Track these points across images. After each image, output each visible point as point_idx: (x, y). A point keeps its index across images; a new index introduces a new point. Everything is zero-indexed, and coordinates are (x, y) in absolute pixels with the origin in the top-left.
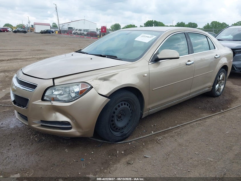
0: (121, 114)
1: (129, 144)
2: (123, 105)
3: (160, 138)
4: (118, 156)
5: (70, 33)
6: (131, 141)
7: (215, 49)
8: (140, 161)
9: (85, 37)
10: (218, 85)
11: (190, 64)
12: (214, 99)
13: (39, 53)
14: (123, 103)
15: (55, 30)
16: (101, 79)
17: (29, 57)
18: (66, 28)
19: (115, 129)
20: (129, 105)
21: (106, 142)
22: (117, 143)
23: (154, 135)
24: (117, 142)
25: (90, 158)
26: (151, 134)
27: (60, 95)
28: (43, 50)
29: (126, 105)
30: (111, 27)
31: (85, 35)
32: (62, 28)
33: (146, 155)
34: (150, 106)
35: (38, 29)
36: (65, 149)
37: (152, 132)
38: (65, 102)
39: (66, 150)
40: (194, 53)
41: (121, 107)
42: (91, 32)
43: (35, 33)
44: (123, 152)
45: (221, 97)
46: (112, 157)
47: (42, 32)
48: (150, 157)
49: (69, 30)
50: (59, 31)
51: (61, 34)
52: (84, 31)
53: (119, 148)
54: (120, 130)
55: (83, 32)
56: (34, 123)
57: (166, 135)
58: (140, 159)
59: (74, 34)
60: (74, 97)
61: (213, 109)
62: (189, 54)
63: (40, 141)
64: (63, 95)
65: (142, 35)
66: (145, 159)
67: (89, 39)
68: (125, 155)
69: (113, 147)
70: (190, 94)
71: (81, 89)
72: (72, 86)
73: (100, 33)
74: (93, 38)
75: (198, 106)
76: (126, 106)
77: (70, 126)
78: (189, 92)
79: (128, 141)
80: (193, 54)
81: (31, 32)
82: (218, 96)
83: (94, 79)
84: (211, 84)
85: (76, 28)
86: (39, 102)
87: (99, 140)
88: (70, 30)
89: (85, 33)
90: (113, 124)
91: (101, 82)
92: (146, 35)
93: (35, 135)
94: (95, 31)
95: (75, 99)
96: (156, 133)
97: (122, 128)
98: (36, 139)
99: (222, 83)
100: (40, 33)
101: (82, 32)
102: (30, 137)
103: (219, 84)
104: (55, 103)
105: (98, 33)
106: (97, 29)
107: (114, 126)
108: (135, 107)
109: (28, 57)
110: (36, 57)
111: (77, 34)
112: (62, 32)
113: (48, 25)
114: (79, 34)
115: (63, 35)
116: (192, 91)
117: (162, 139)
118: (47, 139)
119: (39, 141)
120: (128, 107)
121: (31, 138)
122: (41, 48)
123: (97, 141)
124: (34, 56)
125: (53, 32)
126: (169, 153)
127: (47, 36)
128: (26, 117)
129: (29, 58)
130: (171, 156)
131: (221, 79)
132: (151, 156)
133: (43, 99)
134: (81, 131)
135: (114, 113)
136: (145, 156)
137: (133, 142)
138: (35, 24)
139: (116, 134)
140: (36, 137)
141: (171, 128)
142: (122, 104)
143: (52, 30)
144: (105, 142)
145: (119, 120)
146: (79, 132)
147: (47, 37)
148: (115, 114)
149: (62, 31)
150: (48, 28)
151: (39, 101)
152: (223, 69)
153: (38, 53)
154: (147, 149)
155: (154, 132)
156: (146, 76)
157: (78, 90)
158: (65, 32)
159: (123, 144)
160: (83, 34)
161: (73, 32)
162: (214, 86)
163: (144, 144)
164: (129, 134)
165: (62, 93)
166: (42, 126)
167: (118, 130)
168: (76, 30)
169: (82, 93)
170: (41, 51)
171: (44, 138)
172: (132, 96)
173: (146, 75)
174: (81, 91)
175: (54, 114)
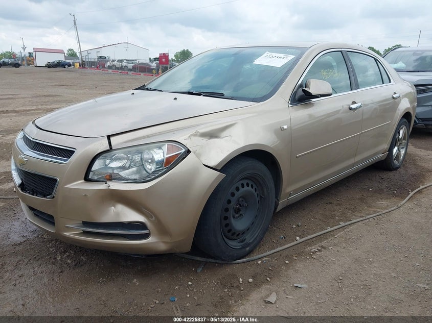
0: (240, 205)
1: (259, 262)
2: (245, 186)
3: (314, 248)
4: (242, 288)
5: (101, 67)
6: (262, 256)
7: (390, 82)
8: (287, 295)
9: (130, 73)
10: (396, 148)
11: (356, 109)
12: (391, 174)
13: (48, 102)
14: (245, 182)
15: (72, 61)
16: (204, 135)
17: (30, 108)
18: (93, 57)
19: (230, 234)
20: (255, 186)
21: (213, 261)
22: (234, 262)
23: (302, 243)
24: (235, 260)
25: (188, 296)
26: (296, 242)
27: (123, 168)
28: (56, 96)
29: (250, 186)
30: (175, 56)
31: (130, 70)
32: (87, 57)
33: (297, 283)
34: (290, 189)
35: (42, 60)
36: (133, 279)
37: (298, 238)
38: (136, 181)
39: (135, 280)
40: (359, 88)
41: (242, 190)
42: (140, 64)
43: (36, 66)
44: (251, 280)
45: (402, 170)
46: (231, 291)
47: (49, 66)
48: (307, 286)
49: (100, 61)
50: (81, 62)
51: (84, 68)
52: (128, 63)
53: (241, 271)
54: (238, 237)
55: (126, 64)
56: (69, 229)
57: (324, 243)
58: (288, 293)
59: (110, 67)
60: (154, 172)
61: (395, 192)
62: (351, 90)
63: (78, 264)
64: (129, 168)
65: (265, 54)
66: (298, 291)
67: (138, 77)
68: (256, 285)
69: (228, 270)
70: (353, 165)
71: (167, 155)
72: (149, 149)
73: (157, 66)
74: (144, 75)
75: (366, 187)
76: (250, 188)
77: (146, 232)
78: (352, 161)
79: (255, 258)
80: (359, 90)
81: (28, 65)
82: (397, 168)
83: (192, 135)
84: (386, 146)
85: (112, 58)
86: (80, 185)
87: (198, 259)
88: (102, 61)
89: (130, 66)
90: (227, 225)
91: (204, 141)
92: (274, 54)
93: (65, 252)
94: (148, 62)
95: (157, 175)
96: (306, 240)
97: (243, 233)
98: (69, 261)
99: (403, 144)
100: (46, 66)
101: (124, 64)
102: (55, 258)
103: (398, 146)
104: (115, 186)
105: (154, 65)
106: (150, 58)
107: (229, 228)
108: (265, 190)
109: (28, 109)
110: (44, 107)
111: (114, 68)
112: (86, 65)
113: (61, 52)
114: (118, 69)
115: (88, 70)
116: (358, 158)
117: (319, 250)
118: (91, 261)
119: (75, 265)
120: (253, 190)
121: (58, 259)
122: (51, 91)
123: (193, 260)
124: (40, 107)
125: (70, 65)
126: (341, 278)
127: (60, 71)
128: (52, 217)
129: (32, 110)
130: (346, 282)
131: (400, 137)
132: (306, 284)
133: (87, 179)
134: (167, 239)
135: (229, 202)
136: (295, 285)
137: (265, 258)
138: (36, 50)
139: (233, 244)
140: (68, 256)
141: (330, 229)
142: (243, 186)
143: (68, 61)
144: (210, 260)
145: (237, 215)
146: (164, 242)
147: (59, 73)
148: (231, 204)
149: (87, 63)
150: (61, 58)
151: (80, 182)
152: (405, 120)
153: (46, 101)
154: (297, 271)
155: (301, 237)
156: (285, 129)
157: (162, 157)
158: (91, 64)
159: (246, 264)
160: (126, 69)
161: (108, 64)
162: (391, 150)
163: (287, 262)
164: (254, 243)
165: (127, 166)
166: (85, 233)
167: (235, 237)
168: (113, 61)
169: (170, 163)
170: (51, 98)
171: (84, 259)
172: (261, 168)
173: (285, 127)
174: (168, 159)
175: (113, 207)
